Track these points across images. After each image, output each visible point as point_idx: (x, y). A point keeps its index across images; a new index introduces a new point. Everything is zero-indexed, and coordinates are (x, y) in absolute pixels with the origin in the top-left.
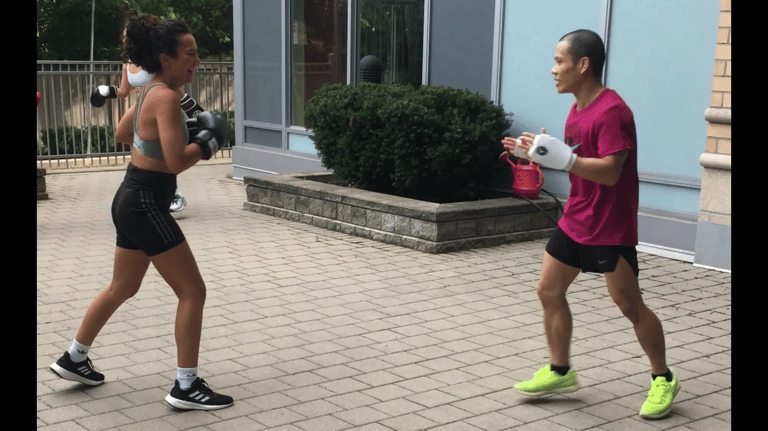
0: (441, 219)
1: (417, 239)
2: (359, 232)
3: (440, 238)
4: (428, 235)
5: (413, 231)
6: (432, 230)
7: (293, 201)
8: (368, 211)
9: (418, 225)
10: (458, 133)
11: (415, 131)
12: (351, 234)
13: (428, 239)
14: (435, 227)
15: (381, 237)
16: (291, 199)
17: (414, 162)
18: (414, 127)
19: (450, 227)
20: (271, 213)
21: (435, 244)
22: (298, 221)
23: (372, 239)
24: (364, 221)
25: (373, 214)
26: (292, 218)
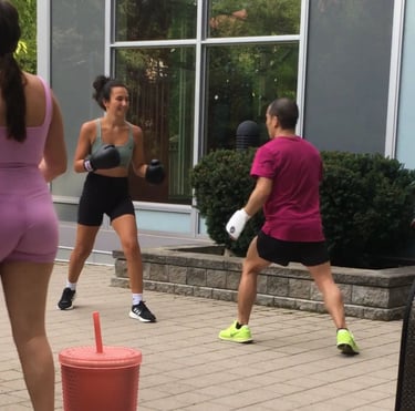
0: (393, 285)
1: (361, 307)
2: (280, 303)
3: (391, 304)
4: (376, 301)
5: (355, 299)
6: (383, 296)
7: (184, 274)
8: (291, 280)
9: (362, 292)
10: (389, 197)
11: (341, 195)
12: (269, 305)
13: (377, 306)
14: (386, 293)
15: (311, 307)
16: (179, 272)
17: (338, 228)
18: (340, 192)
19: (398, 293)
20: (152, 288)
21: (386, 310)
22: (192, 294)
23: (298, 309)
24: (285, 291)
25: (299, 283)
26: (182, 292)
